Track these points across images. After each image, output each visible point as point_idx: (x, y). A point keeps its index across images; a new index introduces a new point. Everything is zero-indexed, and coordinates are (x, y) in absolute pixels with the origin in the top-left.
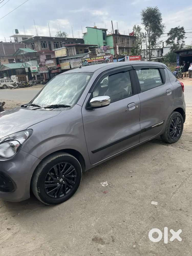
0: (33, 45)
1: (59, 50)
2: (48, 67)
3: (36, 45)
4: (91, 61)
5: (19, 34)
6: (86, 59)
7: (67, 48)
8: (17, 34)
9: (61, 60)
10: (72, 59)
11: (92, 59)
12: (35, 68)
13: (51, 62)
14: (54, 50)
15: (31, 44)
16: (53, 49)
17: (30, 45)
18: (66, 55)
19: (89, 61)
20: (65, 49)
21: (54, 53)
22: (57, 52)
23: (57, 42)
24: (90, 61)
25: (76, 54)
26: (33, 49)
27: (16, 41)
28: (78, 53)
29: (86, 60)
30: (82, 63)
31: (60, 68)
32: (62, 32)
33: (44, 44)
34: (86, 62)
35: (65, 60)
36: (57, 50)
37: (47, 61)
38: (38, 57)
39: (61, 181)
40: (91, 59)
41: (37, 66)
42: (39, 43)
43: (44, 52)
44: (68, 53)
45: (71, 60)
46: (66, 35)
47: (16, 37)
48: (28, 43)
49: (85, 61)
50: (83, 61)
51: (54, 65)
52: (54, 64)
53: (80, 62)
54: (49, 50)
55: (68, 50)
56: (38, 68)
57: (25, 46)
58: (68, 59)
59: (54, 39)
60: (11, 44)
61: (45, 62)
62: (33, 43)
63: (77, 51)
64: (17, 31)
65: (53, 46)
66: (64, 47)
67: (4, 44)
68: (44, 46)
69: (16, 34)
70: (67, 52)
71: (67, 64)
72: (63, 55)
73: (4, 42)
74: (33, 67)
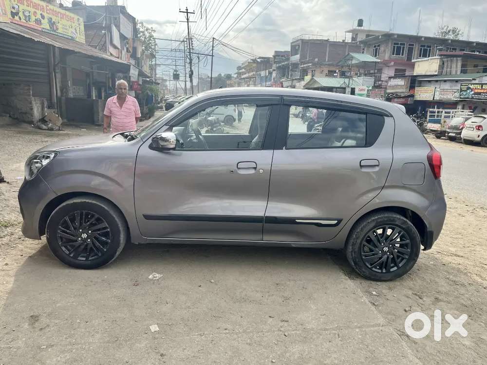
0: (376, 49)
1: (424, 61)
2: (388, 91)
3: (382, 49)
4: (482, 91)
5: (362, 28)
6: (470, 86)
7: (444, 59)
8: (359, 28)
9: (420, 82)
10: (445, 81)
11: (484, 87)
12: (364, 90)
13: (400, 82)
14: (415, 60)
15: (375, 47)
16: (415, 57)
17: (372, 49)
18: (436, 73)
19: (476, 91)
20: (439, 62)
21: (412, 66)
22: (419, 65)
23: (428, 47)
24: (479, 91)
25: (459, 73)
26: (376, 56)
27: (353, 39)
28: (464, 71)
29: (472, 87)
30: (461, 92)
31: (413, 96)
32: (450, 28)
33: (399, 48)
34: (468, 91)
35: (430, 81)
36: (422, 61)
37: (392, 80)
38: (380, 71)
39: (83, 237)
40: (482, 87)
41: (368, 87)
42: (390, 45)
43: (392, 63)
44: (443, 68)
45: (442, 83)
46: (458, 34)
47: (355, 33)
48: (370, 44)
49: (469, 88)
50: (464, 88)
51: (403, 89)
52: (404, 87)
53: (456, 91)
54: (404, 60)
55: (443, 64)
56: (368, 90)
57: (363, 49)
58: (437, 81)
59: (423, 39)
60: (343, 44)
61: (386, 82)
62: (379, 46)
63: (463, 66)
64: (360, 23)
65: (416, 52)
66: (438, 57)
67: (330, 44)
68: (398, 51)
69: (357, 28)
70: (442, 66)
71: (428, 90)
72: (430, 71)
73: (332, 40)
74: (362, 87)
